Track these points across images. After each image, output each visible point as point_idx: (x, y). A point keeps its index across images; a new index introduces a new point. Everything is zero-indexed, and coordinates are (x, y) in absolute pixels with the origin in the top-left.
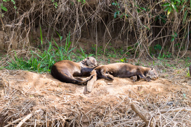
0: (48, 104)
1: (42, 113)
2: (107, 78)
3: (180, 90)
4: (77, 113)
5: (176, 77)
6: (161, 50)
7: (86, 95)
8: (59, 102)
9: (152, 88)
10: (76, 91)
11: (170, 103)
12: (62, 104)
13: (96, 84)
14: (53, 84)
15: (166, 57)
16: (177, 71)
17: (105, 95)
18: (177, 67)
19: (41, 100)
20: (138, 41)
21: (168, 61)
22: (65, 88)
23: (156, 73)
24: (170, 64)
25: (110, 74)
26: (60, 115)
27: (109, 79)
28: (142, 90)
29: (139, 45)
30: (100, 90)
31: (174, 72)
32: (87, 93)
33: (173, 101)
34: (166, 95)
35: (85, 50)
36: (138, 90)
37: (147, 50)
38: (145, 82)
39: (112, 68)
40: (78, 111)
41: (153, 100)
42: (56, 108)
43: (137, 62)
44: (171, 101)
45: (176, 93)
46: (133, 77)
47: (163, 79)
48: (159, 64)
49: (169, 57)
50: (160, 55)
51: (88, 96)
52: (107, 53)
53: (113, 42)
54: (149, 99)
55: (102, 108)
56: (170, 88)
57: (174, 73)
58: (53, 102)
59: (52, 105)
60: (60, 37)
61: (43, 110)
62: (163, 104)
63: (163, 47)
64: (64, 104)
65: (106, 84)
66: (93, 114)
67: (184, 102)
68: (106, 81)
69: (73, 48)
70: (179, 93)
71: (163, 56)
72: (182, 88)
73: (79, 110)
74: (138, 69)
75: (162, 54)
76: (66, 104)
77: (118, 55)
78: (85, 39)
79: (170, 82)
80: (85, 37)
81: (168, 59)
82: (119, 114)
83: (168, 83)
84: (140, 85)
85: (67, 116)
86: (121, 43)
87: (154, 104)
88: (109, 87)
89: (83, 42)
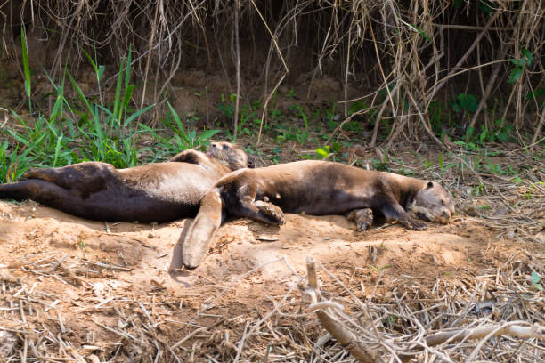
0: (34, 311)
1: (10, 346)
2: (259, 218)
3: (525, 258)
4: (137, 344)
5: (518, 212)
6: (477, 113)
7: (180, 278)
8: (75, 305)
9: (420, 251)
10: (143, 264)
11: (482, 306)
12: (85, 313)
13: (217, 240)
14: (61, 241)
15: (492, 138)
16: (523, 189)
17: (247, 279)
18: (527, 177)
19: (9, 297)
20: (388, 81)
21: (498, 152)
22: (101, 254)
23: (446, 200)
24: (503, 166)
25: (273, 200)
26: (75, 353)
27: (266, 220)
28: (384, 261)
29: (390, 96)
30: (230, 262)
31: (512, 194)
32: (181, 273)
33: (494, 299)
34: (471, 278)
35: (196, 116)
36: (370, 259)
37: (420, 113)
38: (400, 230)
39: (282, 180)
40: (143, 336)
41: (422, 295)
42: (62, 327)
43: (380, 159)
44: (486, 299)
45: (509, 269)
46: (359, 213)
47: (469, 220)
48: (460, 164)
49: (503, 137)
50: (470, 131)
51: (185, 283)
52: (275, 123)
53: (305, 84)
54: (405, 294)
55: (230, 326)
56: (487, 253)
57: (513, 198)
58: (53, 304)
59: (49, 317)
60: (96, 67)
61: (14, 334)
62: (458, 310)
63: (483, 104)
64: (92, 312)
65: (252, 238)
66: (199, 347)
67: (535, 303)
68: (256, 227)
69: (145, 105)
70: (518, 270)
71: (483, 136)
72: (532, 250)
73: (148, 335)
74: (378, 185)
75: (478, 129)
76: (100, 312)
77: (318, 131)
78: (201, 73)
79: (491, 229)
80: (198, 69)
81: (501, 146)
82: (293, 349)
83: (481, 235)
84: (378, 243)
85: (103, 355)
86: (332, 90)
87: (425, 310)
88: (264, 249)
89: (192, 86)
